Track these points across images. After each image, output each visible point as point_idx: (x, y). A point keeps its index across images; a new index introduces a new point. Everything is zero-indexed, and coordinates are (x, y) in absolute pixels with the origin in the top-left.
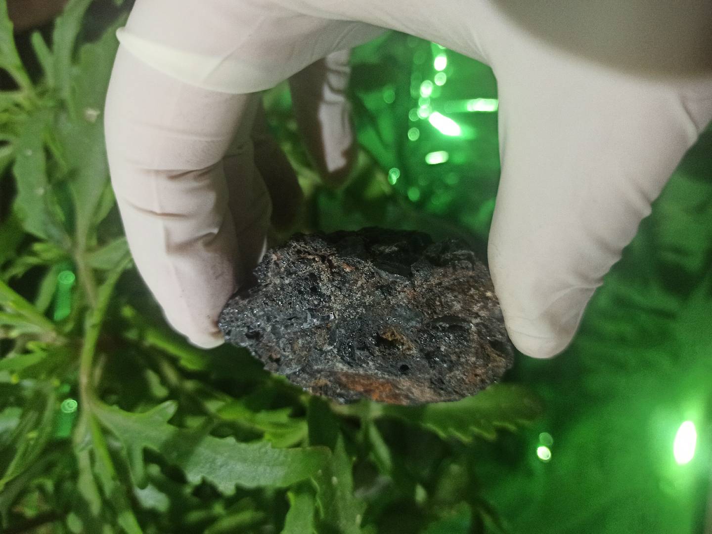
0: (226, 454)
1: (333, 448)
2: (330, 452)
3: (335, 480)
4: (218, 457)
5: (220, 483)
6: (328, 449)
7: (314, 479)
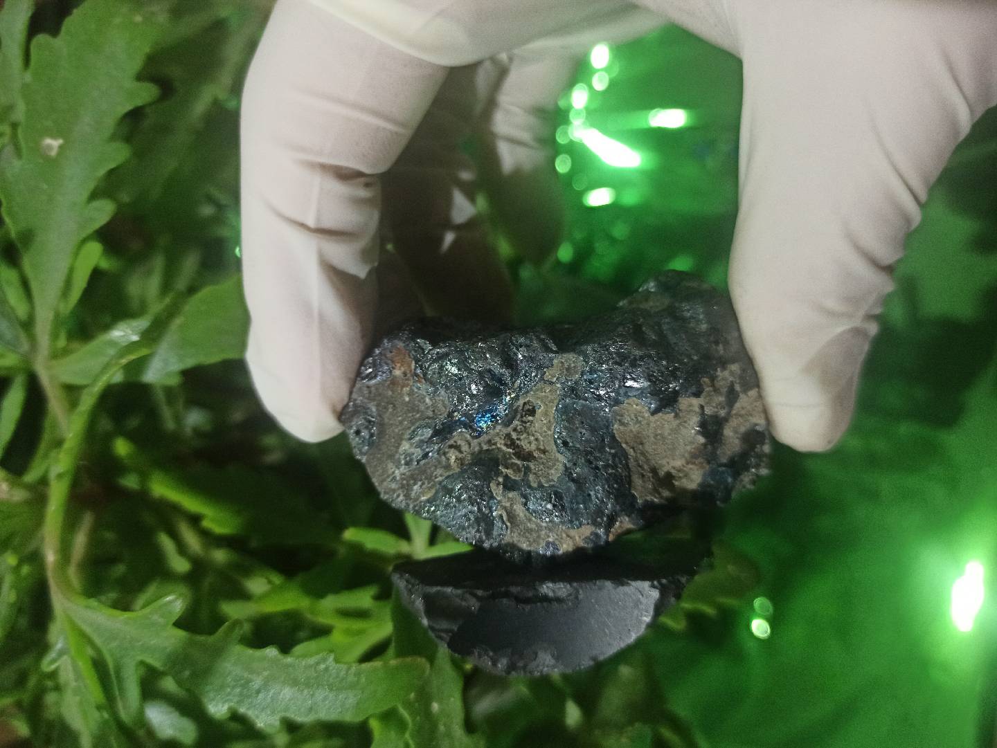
0: (266, 673)
1: (431, 659)
2: (428, 666)
3: (435, 706)
4: (254, 677)
5: (257, 717)
6: (424, 660)
7: (405, 708)
